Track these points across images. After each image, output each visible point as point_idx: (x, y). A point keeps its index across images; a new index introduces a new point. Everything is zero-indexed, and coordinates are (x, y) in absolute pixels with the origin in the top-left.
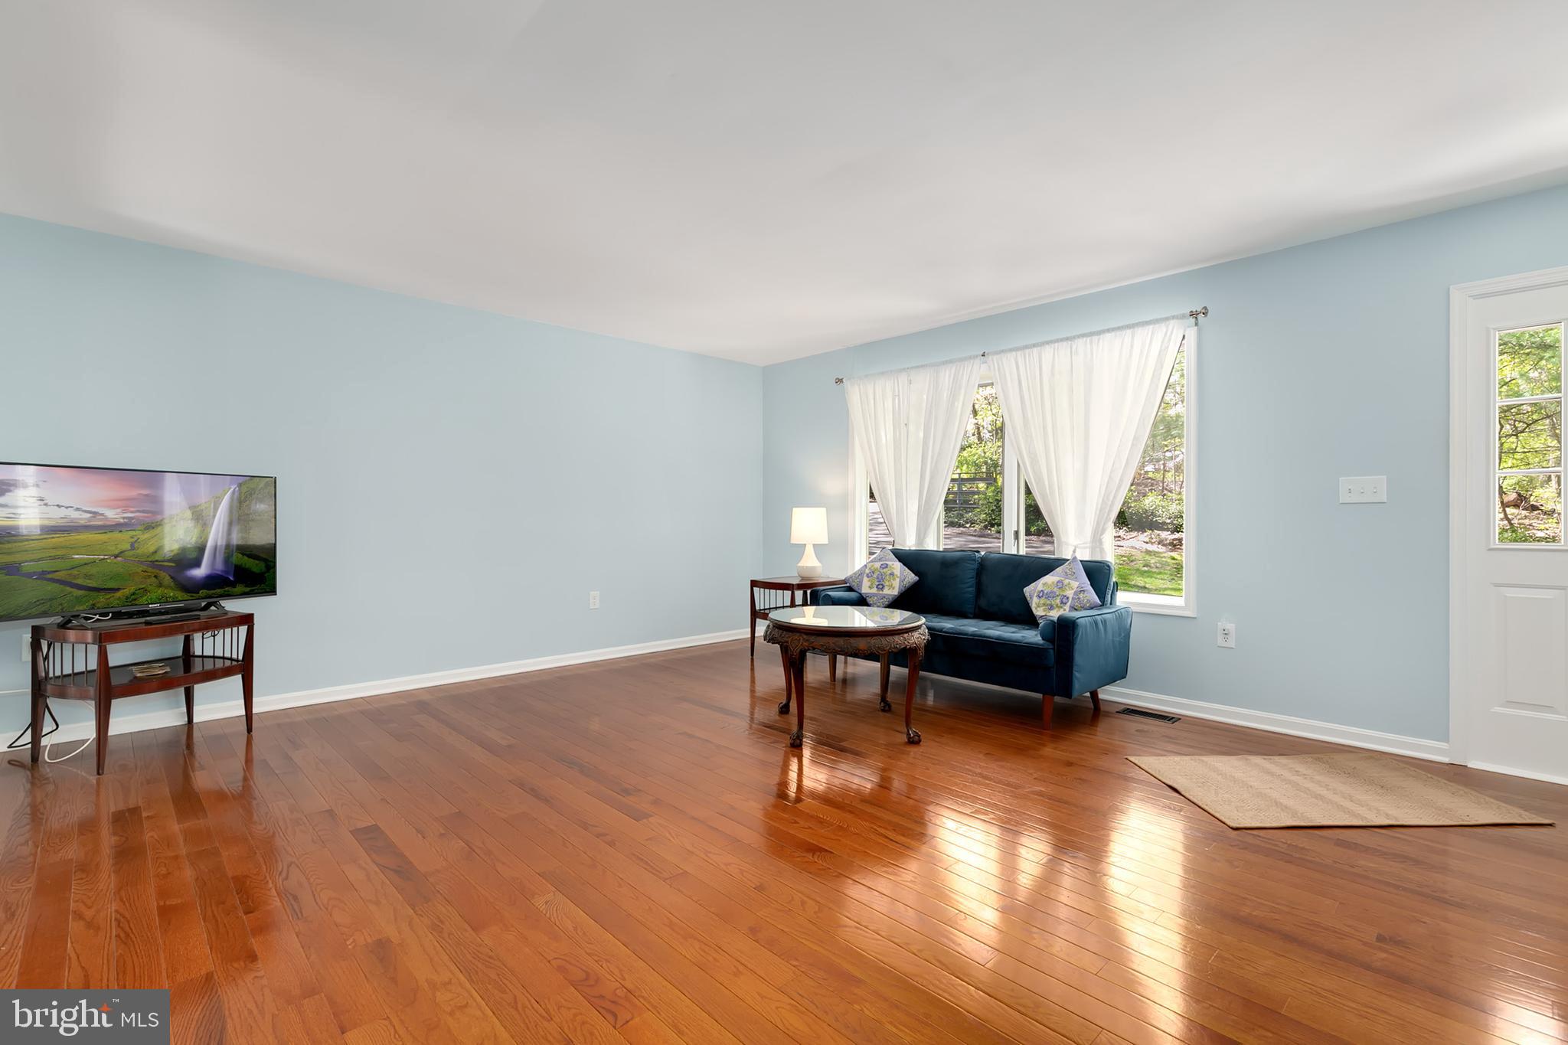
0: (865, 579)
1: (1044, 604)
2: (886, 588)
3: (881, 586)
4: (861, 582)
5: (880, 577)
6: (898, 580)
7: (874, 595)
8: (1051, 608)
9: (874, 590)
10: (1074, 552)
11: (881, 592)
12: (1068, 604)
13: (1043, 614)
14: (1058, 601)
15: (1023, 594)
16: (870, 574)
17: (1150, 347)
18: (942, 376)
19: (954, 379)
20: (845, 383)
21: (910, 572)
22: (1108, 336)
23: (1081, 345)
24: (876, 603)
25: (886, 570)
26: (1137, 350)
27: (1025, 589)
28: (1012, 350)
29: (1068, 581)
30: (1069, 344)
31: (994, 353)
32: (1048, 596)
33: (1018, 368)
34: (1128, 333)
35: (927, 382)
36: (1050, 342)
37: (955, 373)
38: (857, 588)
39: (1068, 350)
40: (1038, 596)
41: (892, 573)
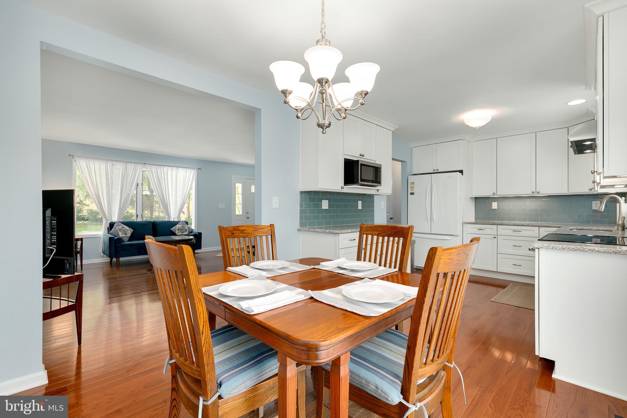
0: (120, 232)
1: (180, 232)
2: (128, 234)
4: (118, 233)
5: (124, 231)
6: (129, 231)
7: (125, 237)
8: (183, 232)
9: (124, 235)
10: (174, 219)
11: (127, 236)
13: (181, 234)
14: (184, 230)
15: (171, 230)
16: (120, 230)
17: (191, 173)
18: (128, 166)
19: (134, 168)
20: (74, 157)
21: (130, 229)
22: (181, 168)
23: (174, 169)
24: (126, 239)
25: (124, 228)
26: (188, 173)
27: (171, 229)
28: (154, 165)
29: (184, 226)
30: (171, 167)
31: (148, 164)
32: (181, 230)
33: (157, 170)
34: (186, 169)
35: (122, 167)
36: (166, 166)
37: (134, 167)
38: (117, 236)
39: (171, 169)
40: (178, 230)
41: (127, 229)
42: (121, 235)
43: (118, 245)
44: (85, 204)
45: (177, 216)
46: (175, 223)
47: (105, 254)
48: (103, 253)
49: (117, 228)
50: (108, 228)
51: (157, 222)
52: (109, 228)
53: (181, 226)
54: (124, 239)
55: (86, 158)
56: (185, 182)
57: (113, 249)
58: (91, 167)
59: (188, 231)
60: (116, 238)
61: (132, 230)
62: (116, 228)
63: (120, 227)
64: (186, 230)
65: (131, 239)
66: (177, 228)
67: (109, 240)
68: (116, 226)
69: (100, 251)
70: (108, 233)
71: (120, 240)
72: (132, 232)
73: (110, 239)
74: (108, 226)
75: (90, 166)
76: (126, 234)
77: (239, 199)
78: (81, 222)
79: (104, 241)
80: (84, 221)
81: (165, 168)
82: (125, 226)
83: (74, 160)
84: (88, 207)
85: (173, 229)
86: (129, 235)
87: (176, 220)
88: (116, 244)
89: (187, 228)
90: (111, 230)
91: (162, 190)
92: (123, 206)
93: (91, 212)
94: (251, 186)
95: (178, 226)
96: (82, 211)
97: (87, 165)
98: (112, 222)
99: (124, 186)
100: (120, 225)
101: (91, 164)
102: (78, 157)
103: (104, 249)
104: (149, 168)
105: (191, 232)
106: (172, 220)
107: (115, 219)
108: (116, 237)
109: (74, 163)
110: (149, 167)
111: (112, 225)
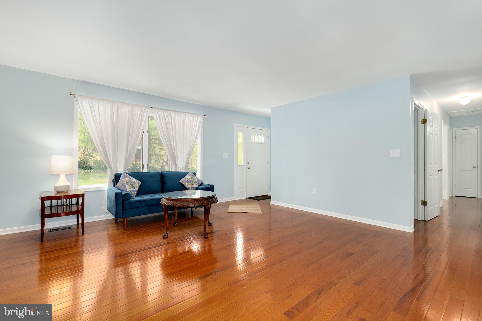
0: (127, 186)
1: (190, 184)
2: (135, 187)
3: (133, 187)
4: (125, 187)
5: (131, 184)
6: (137, 184)
7: (132, 191)
8: (193, 185)
9: (132, 189)
10: (181, 170)
11: (134, 189)
12: (197, 183)
13: (191, 186)
14: (194, 182)
15: (180, 183)
16: (127, 183)
17: (197, 120)
18: (135, 110)
19: (141, 112)
20: (76, 96)
21: (138, 181)
22: (188, 114)
23: (181, 115)
24: (134, 194)
25: (132, 181)
26: (194, 120)
27: (180, 181)
28: (161, 109)
29: (193, 177)
30: (178, 113)
31: (156, 108)
32: (191, 181)
33: (164, 116)
34: (192, 115)
35: (128, 110)
36: (173, 111)
37: (141, 110)
38: (124, 190)
39: (178, 115)
40: (187, 182)
41: (134, 182)
42: (128, 189)
43: (126, 202)
44: (92, 156)
45: (184, 166)
46: (183, 175)
47: (110, 212)
48: (108, 210)
49: (124, 180)
50: (113, 180)
51: (165, 173)
52: (115, 180)
53: (190, 177)
54: (132, 193)
55: (89, 98)
56: (192, 129)
57: (120, 207)
58: (95, 108)
59: (198, 184)
60: (123, 193)
61: (140, 183)
62: (122, 180)
63: (127, 179)
64: (195, 182)
65: (139, 193)
66: (186, 180)
67: (115, 196)
68: (123, 178)
69: (105, 206)
70: (114, 186)
71: (128, 195)
72: (140, 185)
73: (117, 194)
74: (114, 178)
75: (93, 107)
76: (134, 187)
77: (241, 149)
78: (88, 170)
79: (109, 196)
80: (90, 169)
81: (173, 114)
82: (133, 178)
83: (75, 99)
84: (94, 158)
85: (182, 181)
86: (137, 189)
87: (183, 170)
88: (123, 200)
89: (196, 180)
90: (117, 183)
91: (170, 137)
92: (130, 155)
93: (96, 162)
94: (252, 135)
95: (187, 178)
96: (89, 161)
97: (90, 106)
98: (118, 173)
99: (130, 131)
100: (126, 177)
101: (94, 106)
102: (81, 96)
103: (109, 205)
104: (156, 112)
105: (201, 184)
106: (179, 171)
107: (121, 170)
108: (122, 191)
109: (76, 103)
110: (156, 110)
111: (117, 178)
